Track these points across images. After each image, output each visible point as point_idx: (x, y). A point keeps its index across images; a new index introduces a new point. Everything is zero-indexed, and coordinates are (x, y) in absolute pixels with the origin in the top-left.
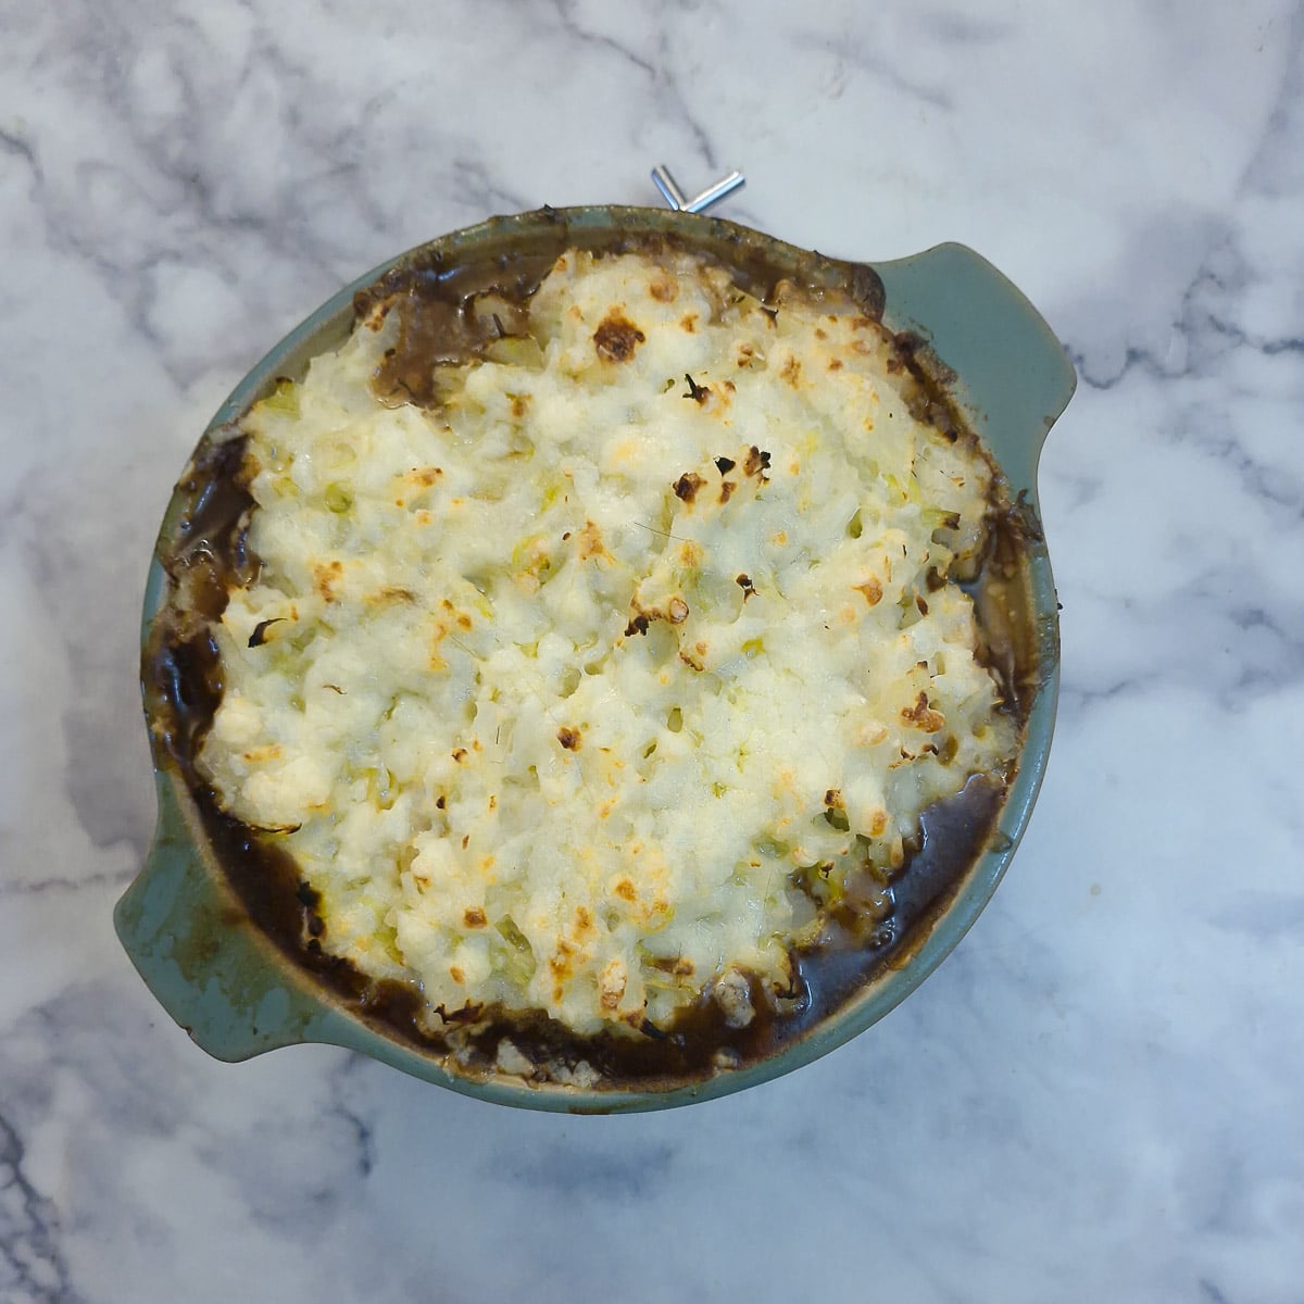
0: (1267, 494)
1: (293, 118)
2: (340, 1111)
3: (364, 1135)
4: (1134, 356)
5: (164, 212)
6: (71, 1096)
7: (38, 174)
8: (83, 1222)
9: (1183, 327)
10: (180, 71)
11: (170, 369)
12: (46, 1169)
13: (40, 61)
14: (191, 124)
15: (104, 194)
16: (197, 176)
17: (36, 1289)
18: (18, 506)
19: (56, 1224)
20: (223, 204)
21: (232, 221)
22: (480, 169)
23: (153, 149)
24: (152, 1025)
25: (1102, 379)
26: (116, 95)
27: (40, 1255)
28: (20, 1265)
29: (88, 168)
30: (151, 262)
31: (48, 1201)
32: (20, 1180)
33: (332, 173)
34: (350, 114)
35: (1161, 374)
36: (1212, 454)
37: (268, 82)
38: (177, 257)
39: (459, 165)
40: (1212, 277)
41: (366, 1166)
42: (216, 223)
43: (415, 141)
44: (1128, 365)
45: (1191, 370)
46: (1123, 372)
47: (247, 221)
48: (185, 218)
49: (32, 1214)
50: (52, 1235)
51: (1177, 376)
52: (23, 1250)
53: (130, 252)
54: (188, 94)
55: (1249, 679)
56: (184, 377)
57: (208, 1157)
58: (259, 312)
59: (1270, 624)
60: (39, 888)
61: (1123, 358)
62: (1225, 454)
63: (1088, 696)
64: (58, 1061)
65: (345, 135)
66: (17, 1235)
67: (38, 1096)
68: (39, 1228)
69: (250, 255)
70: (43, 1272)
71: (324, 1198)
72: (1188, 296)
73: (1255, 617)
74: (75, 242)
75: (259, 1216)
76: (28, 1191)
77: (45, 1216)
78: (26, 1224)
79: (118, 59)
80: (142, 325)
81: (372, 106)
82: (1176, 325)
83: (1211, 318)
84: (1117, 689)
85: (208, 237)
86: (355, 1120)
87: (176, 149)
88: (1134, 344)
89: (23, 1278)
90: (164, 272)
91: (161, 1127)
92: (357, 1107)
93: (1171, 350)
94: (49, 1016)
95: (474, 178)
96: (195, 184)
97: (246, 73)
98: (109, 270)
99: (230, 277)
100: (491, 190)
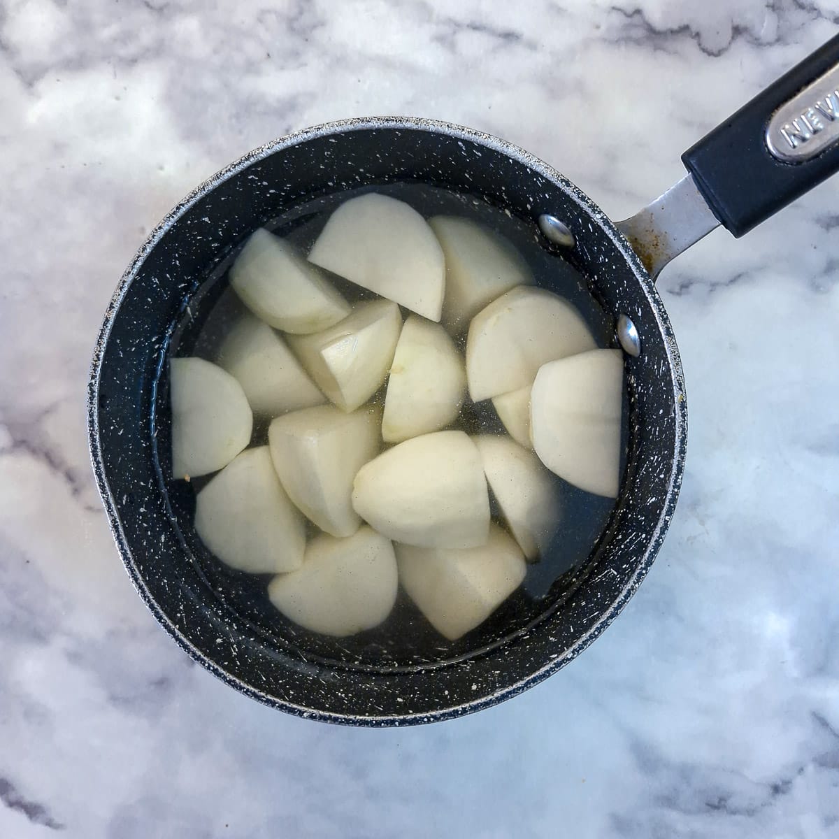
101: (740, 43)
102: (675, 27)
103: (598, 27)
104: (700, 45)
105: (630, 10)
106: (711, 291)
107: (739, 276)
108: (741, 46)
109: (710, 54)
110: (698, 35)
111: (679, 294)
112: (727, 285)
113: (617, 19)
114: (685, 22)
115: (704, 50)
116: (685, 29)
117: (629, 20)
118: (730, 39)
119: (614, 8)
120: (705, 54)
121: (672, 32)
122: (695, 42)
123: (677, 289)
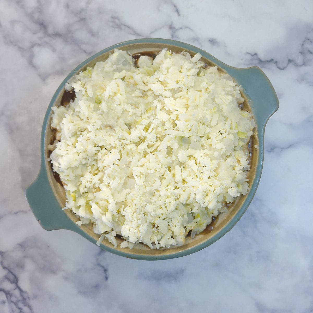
1: (67, 6)
2: (99, 265)
3: (105, 270)
4: (290, 61)
5: (35, 33)
6: (29, 266)
8: (35, 297)
9: (302, 53)
11: (40, 75)
12: (25, 284)
14: (40, 9)
15: (18, 29)
16: (43, 23)
18: (2, 114)
19: (28, 298)
20: (50, 30)
21: (53, 35)
22: (118, 18)
23: (30, 16)
24: (49, 246)
25: (282, 68)
26: (19, 1)
27: (25, 306)
28: (19, 308)
29: (13, 22)
30: (33, 46)
31: (26, 292)
32: (18, 287)
33: (79, 21)
34: (83, 4)
35: (297, 65)
36: (311, 86)
38: (39, 45)
39: (112, 17)
40: (309, 40)
41: (106, 278)
42: (49, 35)
43: (100, 11)
44: (288, 64)
45: (304, 64)
46: (287, 65)
47: (57, 35)
48: (41, 34)
49: (22, 296)
50: (27, 300)
51: (301, 66)
52: (20, 305)
53: (26, 44)
56: (44, 78)
57: (66, 278)
58: (63, 59)
60: (16, 213)
61: (287, 62)
63: (282, 149)
64: (25, 257)
65: (82, 10)
66: (19, 301)
67: (21, 266)
68: (24, 299)
69: (59, 44)
70: (26, 310)
71: (96, 287)
72: (303, 45)
74: (12, 42)
75: (80, 292)
76: (20, 290)
77: (25, 296)
78: (20, 298)
80: (31, 64)
81: (88, 2)
82: (300, 53)
83: (309, 51)
84: (290, 146)
85: (47, 39)
86: (103, 267)
87: (36, 16)
88: (290, 58)
89: (21, 312)
90: (36, 49)
91: (53, 272)
92: (103, 264)
93: (299, 59)
94: (22, 245)
95: (117, 21)
96: (43, 25)
98: (21, 49)
99: (54, 50)
100: (122, 24)
101: (291, 65)
102: (268, 59)
103: (242, 60)
104: (277, 66)
105: (253, 54)
106: (281, 150)
107: (291, 145)
108: (291, 66)
109: (281, 69)
110: (276, 62)
111: (270, 152)
112: (286, 148)
113: (249, 57)
114: (272, 58)
115: (278, 68)
116: (272, 60)
117: (252, 57)
118: (287, 64)
119: (247, 53)
120: (279, 69)
121: (268, 61)
122: (275, 65)
123: (270, 150)
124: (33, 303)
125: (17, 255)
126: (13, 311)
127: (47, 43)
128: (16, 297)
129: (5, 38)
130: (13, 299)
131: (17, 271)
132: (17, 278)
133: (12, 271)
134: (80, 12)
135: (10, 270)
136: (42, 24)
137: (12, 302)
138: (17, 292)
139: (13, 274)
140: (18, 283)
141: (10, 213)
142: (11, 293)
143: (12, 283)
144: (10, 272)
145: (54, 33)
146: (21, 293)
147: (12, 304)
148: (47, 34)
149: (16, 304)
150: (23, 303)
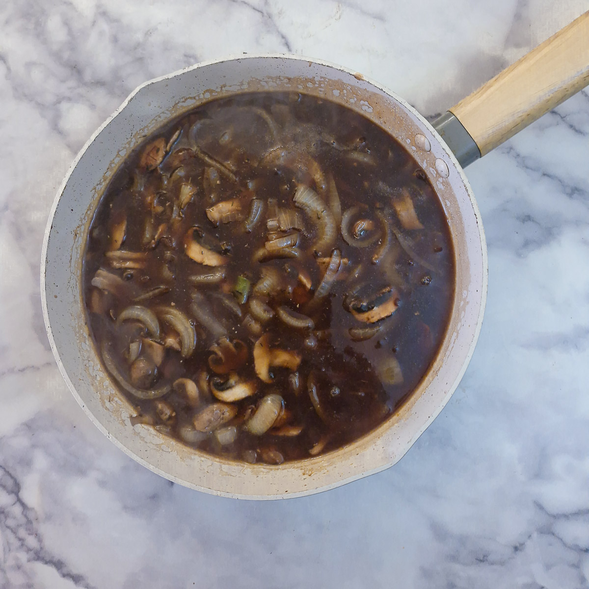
0: (527, 168)
1: (115, 40)
5: (63, 81)
6: (41, 461)
7: (9, 69)
8: (49, 517)
10: (66, 23)
11: (69, 146)
12: (31, 495)
13: (7, 22)
14: (72, 45)
15: (37, 75)
16: (76, 65)
17: (29, 550)
18: (6, 207)
19: (37, 519)
20: (88, 76)
21: (92, 83)
22: (195, 57)
23: (57, 56)
24: (75, 427)
26: (40, 34)
27: (29, 534)
28: (20, 539)
29: (29, 65)
30: (59, 101)
31: (33, 509)
32: (19, 501)
33: (133, 62)
34: (139, 37)
36: (503, 154)
37: (104, 26)
38: (69, 99)
39: (185, 56)
41: (171, 483)
42: (85, 84)
43: (167, 47)
47: (99, 83)
48: (72, 83)
49: (26, 516)
52: (22, 533)
53: (49, 98)
54: (70, 32)
55: (527, 244)
56: (75, 150)
57: (102, 484)
59: (533, 221)
60: (22, 370)
62: (508, 153)
64: (34, 446)
65: (138, 45)
66: (19, 526)
67: (26, 462)
68: (29, 522)
69: (100, 97)
70: (32, 541)
71: (154, 497)
73: (527, 218)
74: (25, 96)
75: (125, 508)
76: (23, 505)
77: (31, 515)
78: (23, 520)
79: (40, 20)
80: (56, 128)
81: (148, 33)
85: (82, 90)
87: (66, 55)
89: (22, 545)
90: (64, 106)
91: (81, 472)
94: (30, 427)
95: (192, 60)
96: (76, 69)
97: (94, 23)
98: (41, 106)
99: (93, 107)
124: (44, 529)
125: (21, 442)
126: (8, 543)
127: (81, 96)
128: (15, 518)
129: (15, 89)
130: (11, 522)
131: (18, 472)
132: (19, 484)
133: (11, 471)
134: (135, 48)
135: (7, 469)
136: (75, 67)
137: (8, 527)
138: (17, 510)
139: (12, 477)
140: (20, 494)
141: (11, 371)
142: (6, 511)
143: (10, 492)
144: (8, 473)
145: (93, 81)
146: (24, 511)
147: (8, 532)
148: (82, 82)
149: (14, 532)
150: (27, 529)
